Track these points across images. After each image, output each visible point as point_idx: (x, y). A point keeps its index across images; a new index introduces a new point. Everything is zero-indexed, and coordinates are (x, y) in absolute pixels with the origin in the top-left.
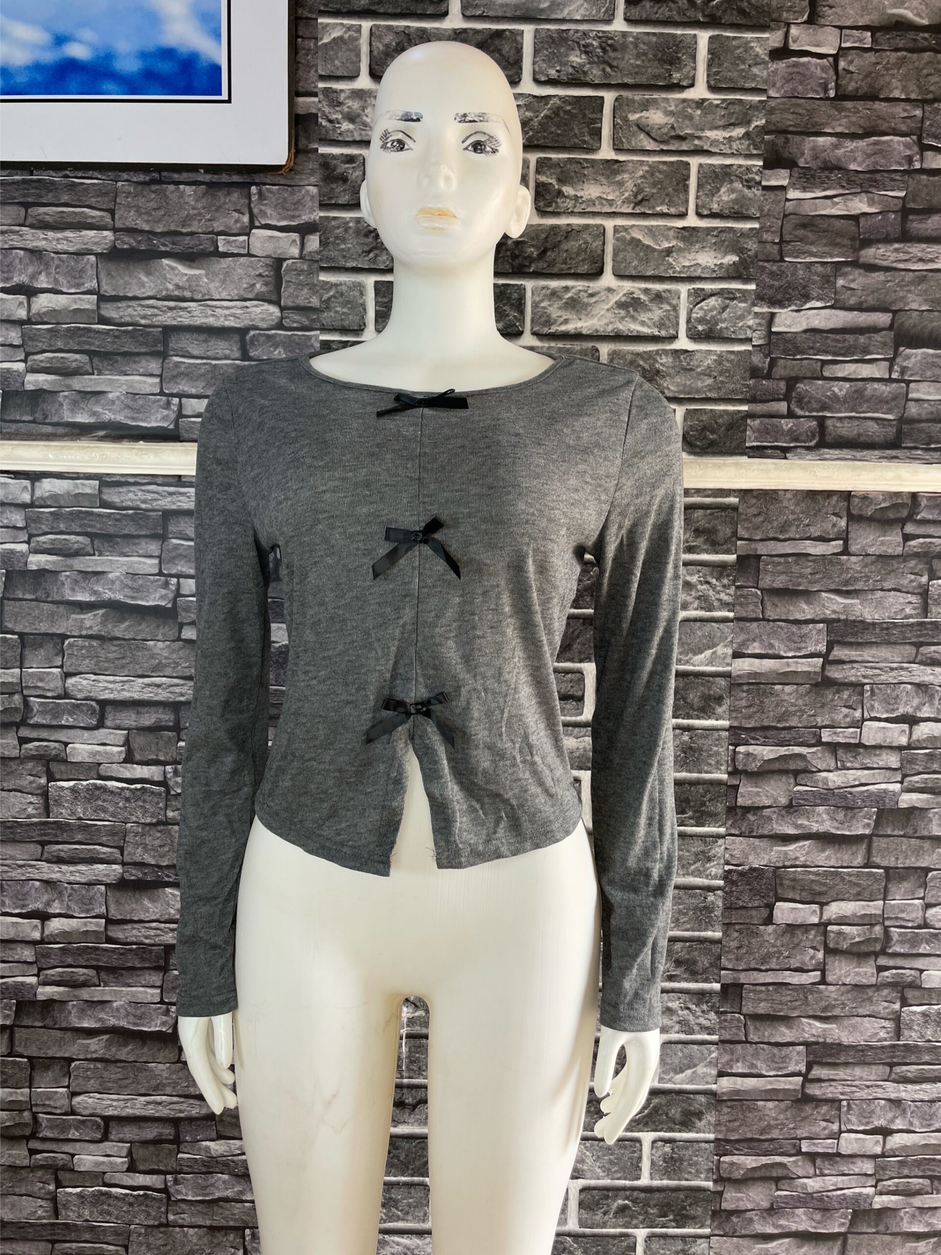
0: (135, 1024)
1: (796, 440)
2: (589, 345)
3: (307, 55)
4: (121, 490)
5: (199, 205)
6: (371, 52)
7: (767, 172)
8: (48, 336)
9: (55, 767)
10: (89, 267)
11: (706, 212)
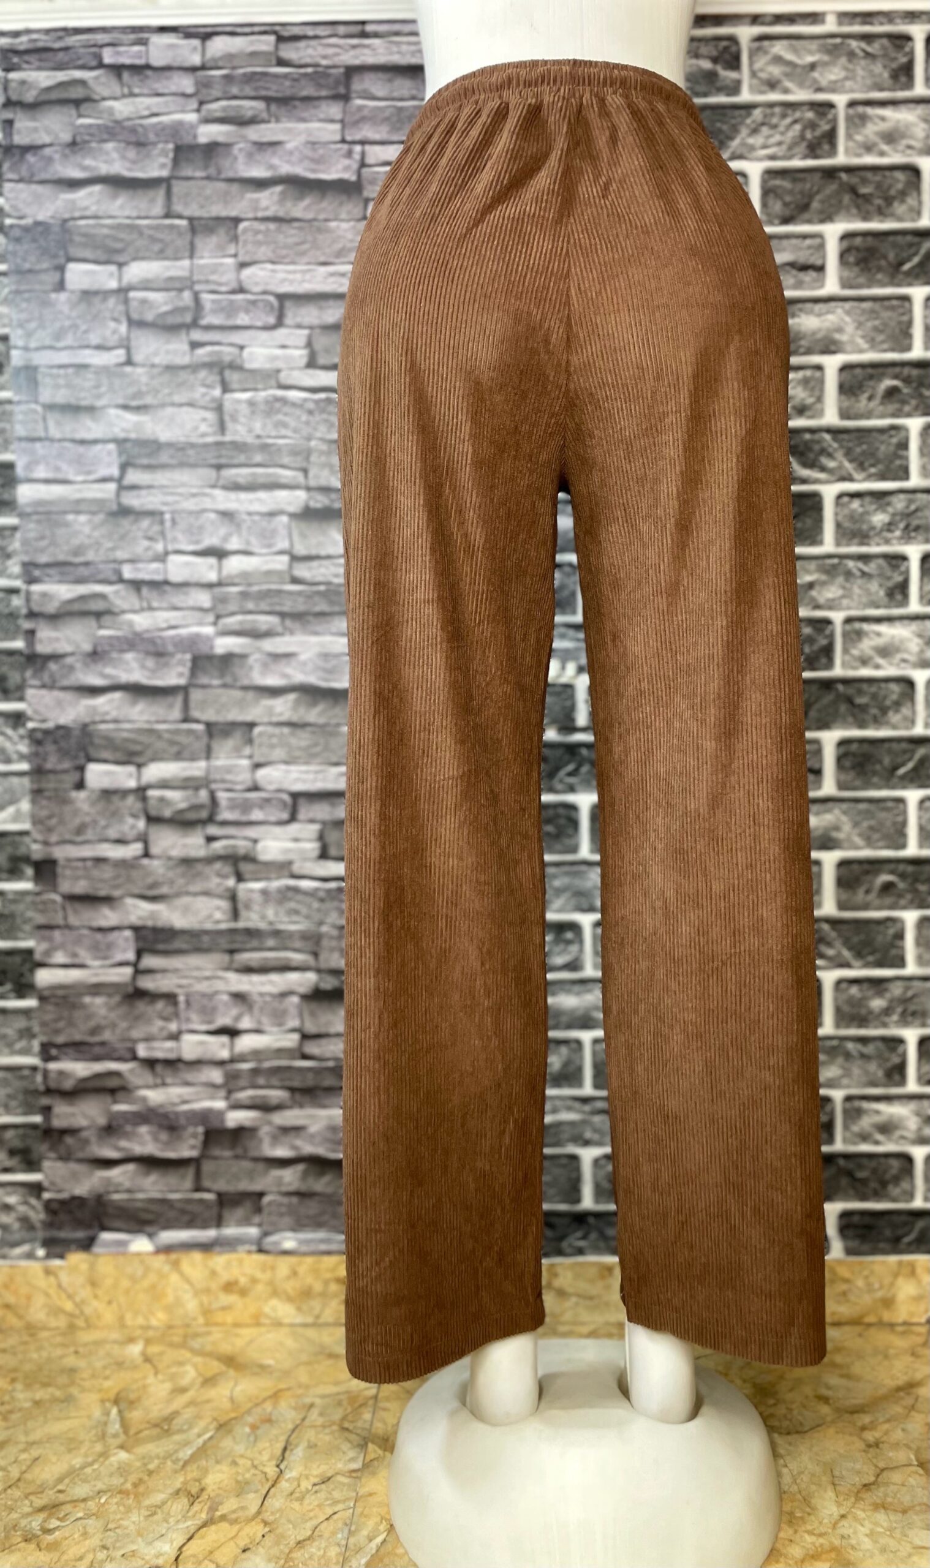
0: (326, 680)
4: (300, 45)
9: (230, 376)
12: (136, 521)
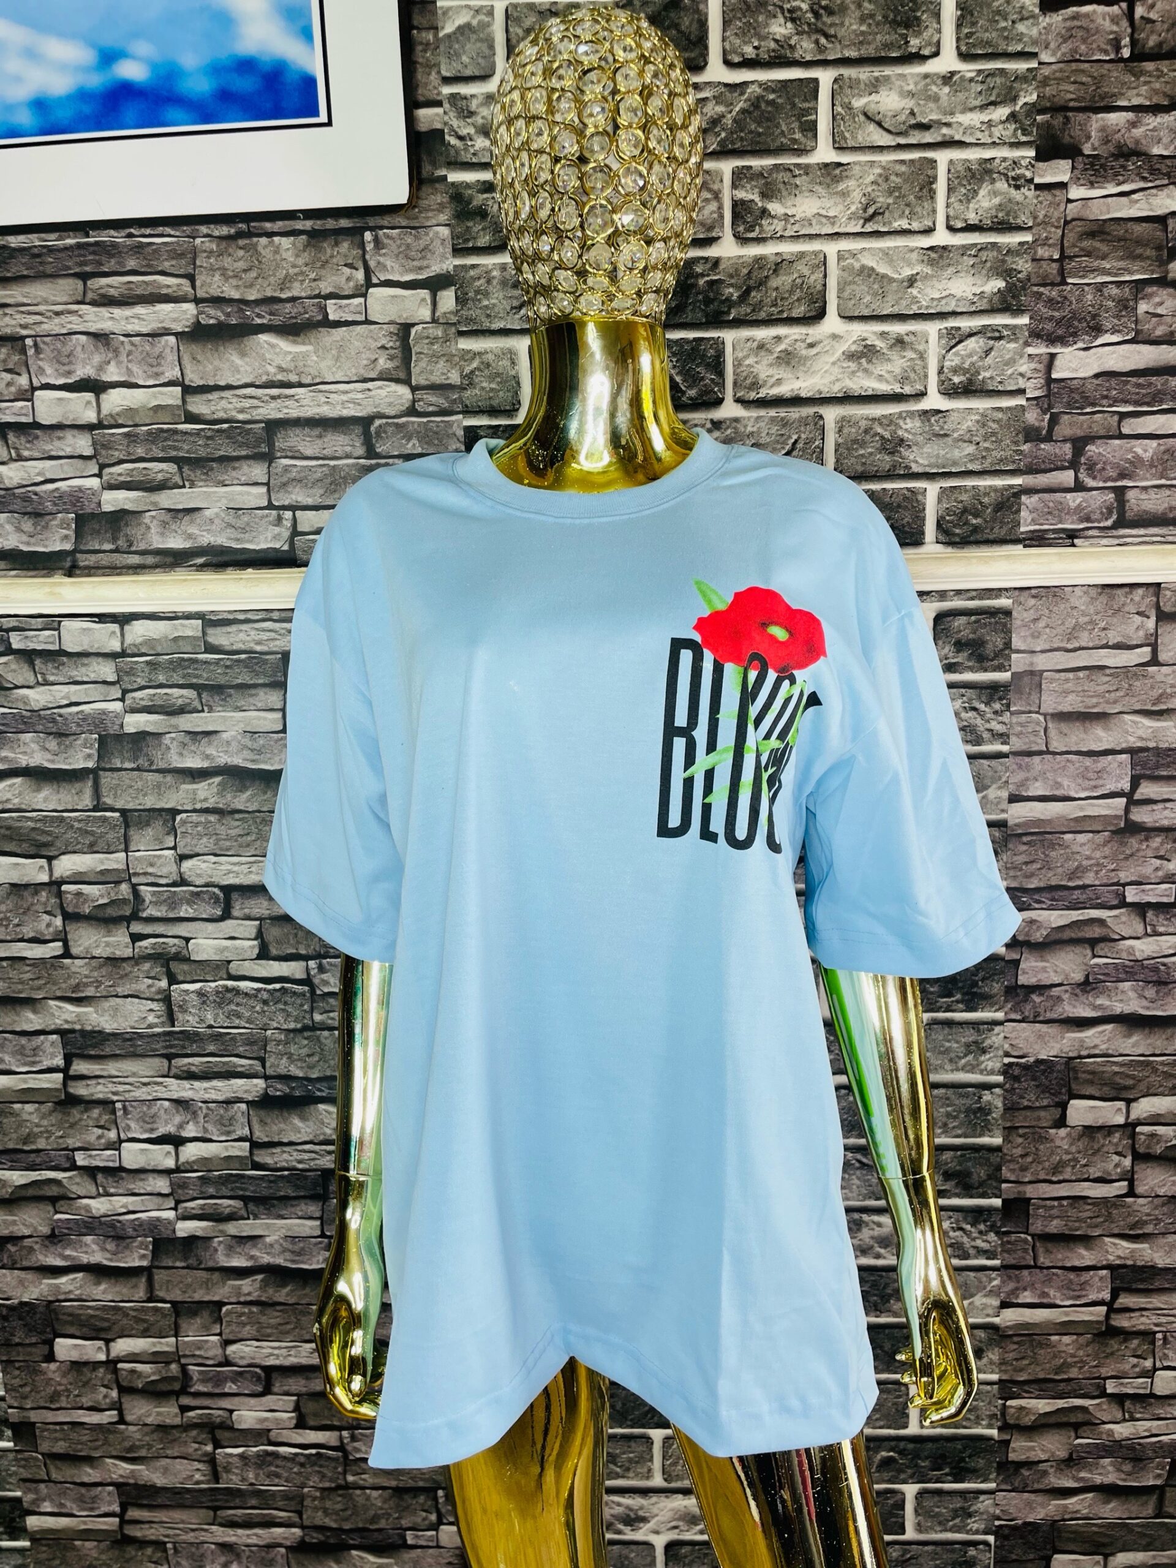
0: (293, 1262)
1: (1088, 519)
2: (808, 411)
3: (425, 51)
4: (229, 629)
5: (300, 261)
6: (508, 40)
7: (1041, 164)
8: (125, 442)
9: (176, 967)
10: (168, 350)
11: (959, 225)
12: (86, 1110)
